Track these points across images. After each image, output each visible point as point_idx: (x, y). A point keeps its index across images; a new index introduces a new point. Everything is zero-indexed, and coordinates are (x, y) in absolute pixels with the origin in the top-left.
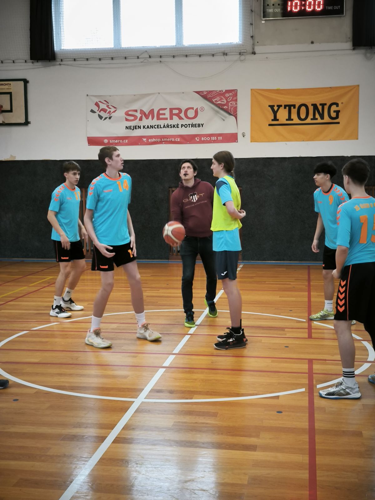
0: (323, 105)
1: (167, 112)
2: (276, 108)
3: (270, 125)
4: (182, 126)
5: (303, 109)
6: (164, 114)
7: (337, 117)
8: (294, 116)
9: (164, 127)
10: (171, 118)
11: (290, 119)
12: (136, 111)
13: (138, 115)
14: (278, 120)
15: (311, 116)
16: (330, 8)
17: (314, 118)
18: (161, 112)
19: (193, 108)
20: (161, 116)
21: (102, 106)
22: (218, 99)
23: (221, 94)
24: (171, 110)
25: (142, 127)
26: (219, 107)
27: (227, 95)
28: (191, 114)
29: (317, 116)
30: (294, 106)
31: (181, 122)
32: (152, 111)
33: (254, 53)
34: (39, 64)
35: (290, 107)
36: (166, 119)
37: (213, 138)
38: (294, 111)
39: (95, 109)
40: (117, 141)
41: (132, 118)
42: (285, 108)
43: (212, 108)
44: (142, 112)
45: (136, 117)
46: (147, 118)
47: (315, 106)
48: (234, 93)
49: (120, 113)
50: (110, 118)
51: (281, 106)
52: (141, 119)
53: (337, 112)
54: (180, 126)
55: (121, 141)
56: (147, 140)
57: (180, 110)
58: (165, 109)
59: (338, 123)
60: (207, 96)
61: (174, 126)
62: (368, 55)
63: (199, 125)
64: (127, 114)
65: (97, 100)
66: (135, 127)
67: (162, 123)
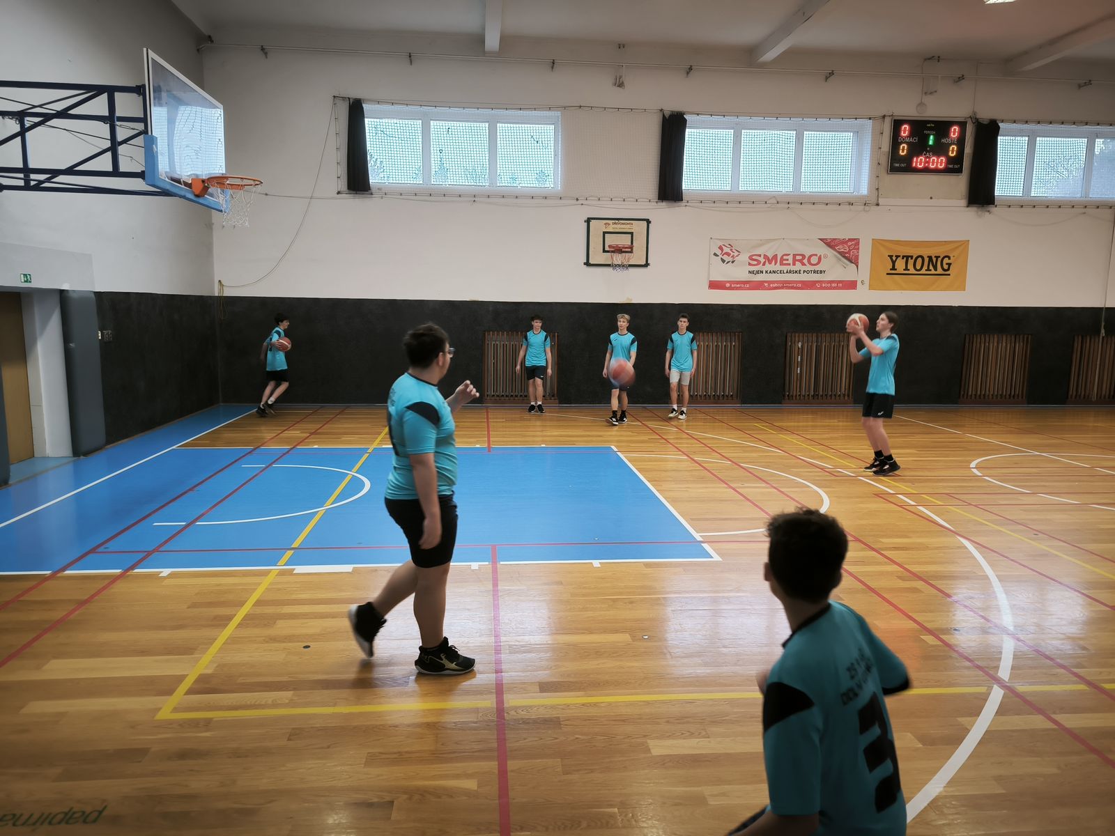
0: (937, 257)
1: (790, 258)
2: (894, 258)
3: (888, 274)
4: (804, 271)
5: (920, 260)
6: (787, 260)
7: (948, 269)
8: (910, 266)
9: (787, 272)
10: (794, 264)
11: (906, 269)
12: (760, 256)
13: (762, 260)
14: (896, 270)
15: (925, 267)
16: (951, 166)
17: (928, 269)
18: (785, 257)
19: (816, 255)
20: (784, 262)
21: (726, 250)
22: (840, 247)
23: (844, 242)
24: (795, 256)
25: (764, 272)
26: (841, 255)
27: (850, 243)
28: (814, 260)
29: (931, 267)
30: (912, 257)
31: (803, 268)
32: (775, 257)
33: (878, 205)
34: (664, 204)
35: (907, 258)
36: (789, 264)
37: (833, 285)
38: (911, 262)
39: (718, 252)
40: (738, 286)
41: (755, 263)
42: (903, 258)
43: (835, 255)
44: (766, 257)
45: (759, 262)
46: (770, 263)
47: (930, 258)
48: (856, 242)
49: (744, 257)
50: (733, 262)
51: (899, 256)
52: (764, 264)
53: (949, 265)
54: (802, 272)
55: (742, 286)
56: (769, 285)
57: (804, 256)
58: (789, 255)
59: (949, 275)
60: (831, 244)
61: (796, 272)
62: (980, 213)
63: (821, 272)
64: (751, 258)
65: (720, 243)
66: (758, 272)
67: (785, 268)
